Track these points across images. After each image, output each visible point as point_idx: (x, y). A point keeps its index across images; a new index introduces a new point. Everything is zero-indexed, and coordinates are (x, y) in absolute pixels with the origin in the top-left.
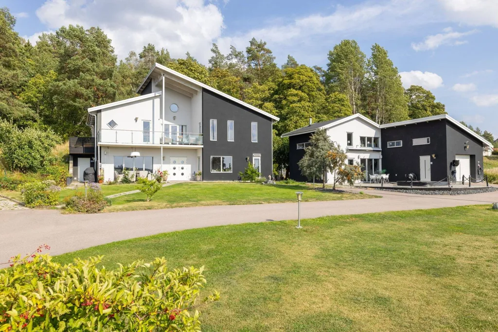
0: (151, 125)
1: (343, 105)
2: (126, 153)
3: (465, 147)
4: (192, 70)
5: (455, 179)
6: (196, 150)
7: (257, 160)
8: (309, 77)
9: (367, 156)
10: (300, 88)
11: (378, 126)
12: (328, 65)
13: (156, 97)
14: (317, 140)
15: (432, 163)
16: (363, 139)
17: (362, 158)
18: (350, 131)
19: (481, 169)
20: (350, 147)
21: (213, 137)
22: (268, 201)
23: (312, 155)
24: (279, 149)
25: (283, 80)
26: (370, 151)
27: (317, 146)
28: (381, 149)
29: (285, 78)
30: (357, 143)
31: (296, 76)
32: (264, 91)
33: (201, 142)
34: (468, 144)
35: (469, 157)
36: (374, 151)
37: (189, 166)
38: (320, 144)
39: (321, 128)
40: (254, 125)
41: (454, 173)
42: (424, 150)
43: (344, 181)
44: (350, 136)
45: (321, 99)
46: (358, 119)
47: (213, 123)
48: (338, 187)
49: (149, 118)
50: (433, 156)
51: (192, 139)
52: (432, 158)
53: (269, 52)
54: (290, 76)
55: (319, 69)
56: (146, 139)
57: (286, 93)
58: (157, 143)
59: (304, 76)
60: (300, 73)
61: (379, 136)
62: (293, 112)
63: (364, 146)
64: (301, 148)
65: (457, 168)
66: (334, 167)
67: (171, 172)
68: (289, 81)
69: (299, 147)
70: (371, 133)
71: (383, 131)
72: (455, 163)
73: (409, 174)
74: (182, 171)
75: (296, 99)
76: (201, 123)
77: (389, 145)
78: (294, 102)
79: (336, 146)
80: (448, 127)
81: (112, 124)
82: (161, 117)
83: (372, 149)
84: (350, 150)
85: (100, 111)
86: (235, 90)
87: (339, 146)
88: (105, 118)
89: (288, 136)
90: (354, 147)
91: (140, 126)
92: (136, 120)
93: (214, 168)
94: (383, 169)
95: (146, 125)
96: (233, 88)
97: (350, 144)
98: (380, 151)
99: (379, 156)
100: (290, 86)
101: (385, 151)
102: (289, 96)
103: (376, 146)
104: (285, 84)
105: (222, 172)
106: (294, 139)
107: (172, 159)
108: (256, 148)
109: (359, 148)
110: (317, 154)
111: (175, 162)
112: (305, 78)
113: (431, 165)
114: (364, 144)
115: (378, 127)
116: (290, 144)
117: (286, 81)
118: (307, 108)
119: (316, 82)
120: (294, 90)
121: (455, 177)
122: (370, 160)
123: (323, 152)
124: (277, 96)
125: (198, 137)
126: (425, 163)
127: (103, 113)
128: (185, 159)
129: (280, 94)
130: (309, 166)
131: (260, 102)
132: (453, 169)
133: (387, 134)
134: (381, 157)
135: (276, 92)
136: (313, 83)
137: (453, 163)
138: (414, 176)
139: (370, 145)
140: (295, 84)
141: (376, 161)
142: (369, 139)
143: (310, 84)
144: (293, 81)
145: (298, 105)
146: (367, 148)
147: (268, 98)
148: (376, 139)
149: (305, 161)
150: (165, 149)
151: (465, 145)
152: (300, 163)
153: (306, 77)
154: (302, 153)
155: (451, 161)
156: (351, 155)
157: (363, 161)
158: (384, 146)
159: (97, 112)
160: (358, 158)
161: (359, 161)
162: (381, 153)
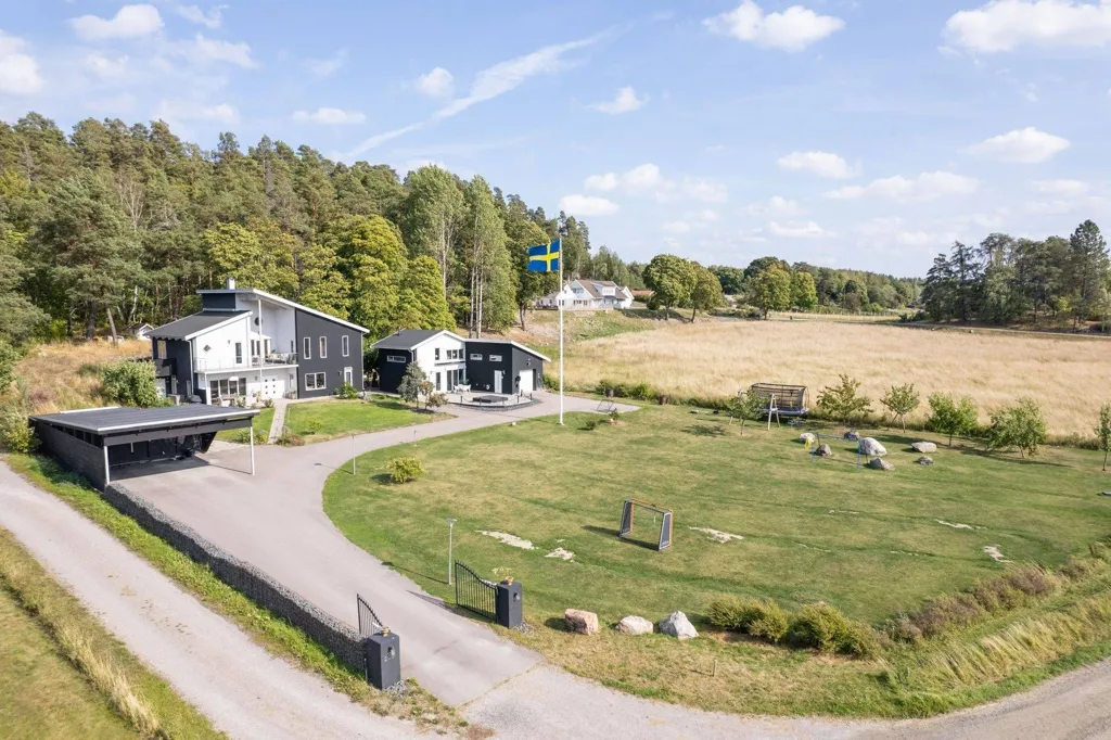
0: (243, 347)
2: (224, 377)
6: (287, 369)
7: (348, 373)
9: (452, 368)
10: (378, 255)
13: (247, 317)
14: (412, 370)
15: (502, 377)
16: (449, 352)
18: (438, 347)
19: (540, 379)
20: (438, 362)
21: (307, 355)
22: (387, 426)
23: (409, 383)
26: (455, 363)
27: (412, 376)
28: (465, 360)
30: (444, 357)
31: (371, 234)
33: (295, 361)
34: (530, 361)
35: (531, 371)
36: (459, 362)
37: (282, 384)
38: (414, 374)
39: (412, 349)
40: (346, 340)
41: (517, 386)
42: (498, 366)
44: (437, 351)
46: (446, 335)
47: (307, 341)
50: (503, 371)
51: (284, 357)
52: (502, 373)
54: (363, 234)
58: (251, 366)
61: (464, 349)
63: (451, 359)
64: (392, 360)
67: (264, 390)
68: (360, 241)
69: (389, 359)
70: (457, 346)
71: (467, 344)
73: (487, 384)
74: (274, 389)
75: (372, 270)
76: (294, 344)
77: (472, 358)
78: (370, 274)
80: (513, 348)
81: (207, 349)
82: (258, 343)
83: (457, 361)
84: (437, 364)
85: (195, 337)
88: (201, 344)
89: (377, 349)
90: (441, 360)
91: (233, 348)
92: (229, 342)
93: (309, 385)
94: (467, 379)
95: (238, 346)
97: (437, 359)
98: (464, 362)
99: (464, 366)
100: (363, 249)
101: (468, 362)
102: (362, 265)
103: (461, 357)
104: (355, 245)
105: (316, 388)
106: (384, 352)
107: (264, 378)
108: (347, 363)
109: (446, 361)
110: (412, 382)
111: (267, 381)
113: (502, 379)
114: (451, 357)
115: (463, 341)
116: (379, 354)
120: (370, 258)
122: (455, 371)
123: (417, 381)
125: (291, 356)
126: (498, 376)
127: (198, 340)
128: (277, 379)
130: (407, 393)
132: (517, 382)
133: (471, 348)
134: (465, 368)
138: (489, 387)
139: (456, 357)
140: (370, 248)
141: (461, 372)
142: (455, 352)
143: (390, 248)
144: (366, 242)
145: (376, 278)
146: (453, 360)
147: (336, 266)
148: (461, 351)
149: (404, 387)
150: (263, 370)
151: (528, 363)
156: (439, 369)
157: (449, 372)
158: (468, 357)
159: (191, 340)
160: (445, 370)
161: (446, 373)
162: (465, 364)
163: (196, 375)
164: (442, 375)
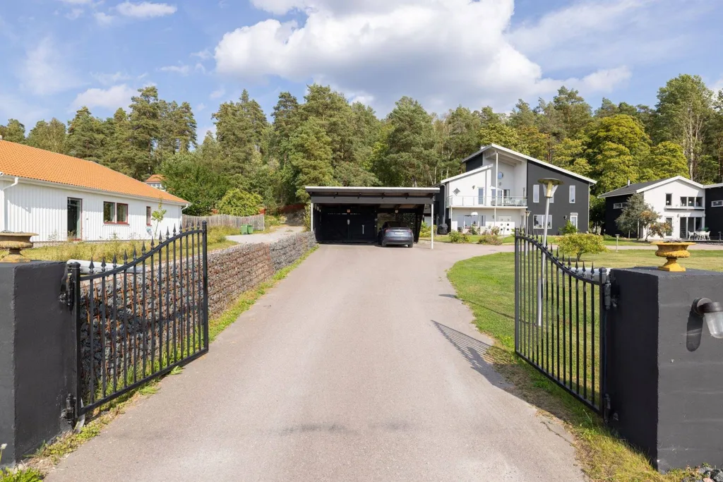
0: (484, 191)
1: (674, 156)
2: (467, 213)
4: (502, 134)
6: (519, 210)
7: (574, 218)
8: (630, 128)
9: (687, 215)
10: (620, 141)
11: (701, 186)
13: (488, 169)
14: (633, 203)
16: (683, 200)
17: (682, 216)
18: (669, 192)
20: (669, 207)
21: (536, 200)
23: (628, 215)
24: (595, 208)
25: (598, 132)
26: (690, 210)
27: (633, 208)
28: (704, 208)
29: (601, 130)
30: (676, 203)
31: (615, 127)
32: (576, 147)
33: (525, 204)
36: (695, 209)
37: (514, 223)
38: (636, 206)
39: (638, 191)
40: (572, 189)
43: (654, 234)
44: (669, 197)
45: (646, 150)
46: (679, 181)
47: (536, 188)
48: (649, 238)
49: (482, 185)
51: (517, 202)
53: (581, 99)
54: (607, 128)
56: (481, 202)
57: (602, 147)
58: (489, 205)
59: (624, 128)
60: (619, 124)
61: (703, 195)
62: (611, 167)
63: (685, 205)
64: (618, 207)
66: (647, 224)
67: (499, 227)
68: (605, 133)
69: (615, 207)
70: (695, 193)
71: (707, 190)
74: (508, 227)
75: (614, 153)
76: (526, 189)
78: (612, 157)
79: (650, 207)
81: (457, 191)
84: (668, 209)
85: (448, 182)
86: (543, 147)
87: (652, 208)
88: (452, 187)
89: (604, 198)
90: (673, 206)
91: (476, 192)
92: (473, 187)
94: (705, 227)
95: (481, 191)
96: (541, 146)
97: (669, 204)
98: (703, 210)
99: (702, 215)
100: (606, 138)
101: (709, 210)
102: (606, 150)
103: (699, 205)
104: (600, 137)
105: (542, 228)
106: (611, 200)
107: (500, 217)
108: (573, 208)
109: (678, 207)
111: (502, 220)
112: (626, 130)
114: (685, 203)
115: (702, 188)
116: (606, 203)
117: (602, 134)
118: (627, 162)
120: (613, 144)
122: (691, 219)
123: (637, 212)
124: (590, 151)
125: (522, 199)
127: (450, 183)
128: (510, 217)
129: (593, 148)
130: (625, 224)
131: (570, 159)
133: (712, 195)
134: (704, 215)
135: (590, 145)
139: (692, 205)
140: (613, 137)
141: (699, 219)
142: (691, 199)
143: (632, 136)
144: (610, 133)
145: (617, 160)
146: (688, 207)
147: (581, 153)
148: (699, 199)
149: (622, 219)
150: (497, 209)
152: (617, 221)
153: (627, 128)
154: (619, 212)
156: (670, 214)
157: (683, 220)
158: (708, 204)
159: (446, 183)
160: (678, 216)
161: (679, 220)
162: (704, 212)
163: (448, 210)
164: (673, 221)
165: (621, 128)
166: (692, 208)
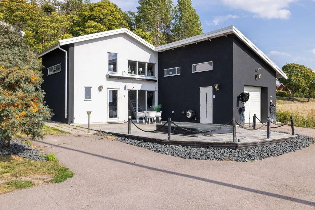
3: (256, 76)
5: (244, 119)
8: (111, 11)
9: (137, 87)
10: (100, 20)
11: (153, 47)
12: (138, 8)
15: (214, 97)
16: (132, 64)
17: (131, 88)
19: (273, 105)
20: (113, 74)
26: (141, 80)
28: (157, 79)
29: (87, 10)
30: (123, 69)
31: (98, 9)
32: (62, 21)
34: (260, 72)
35: (259, 90)
36: (147, 80)
42: (205, 79)
46: (125, 35)
50: (216, 86)
52: (214, 90)
54: (92, 9)
55: (132, 14)
59: (105, 10)
60: (102, 7)
61: (155, 61)
63: (135, 73)
65: (246, 104)
68: (90, 13)
70: (145, 57)
71: (160, 55)
72: (244, 97)
73: (187, 111)
75: (93, 30)
77: (167, 75)
80: (235, 46)
83: (145, 78)
84: (112, 77)
90: (119, 73)
94: (159, 104)
97: (115, 69)
98: (155, 81)
99: (154, 87)
100: (90, 18)
101: (162, 81)
102: (87, 27)
103: (151, 74)
104: (86, 16)
109: (126, 75)
112: (106, 12)
113: (213, 99)
114: (135, 70)
115: (154, 50)
119: (118, 17)
120: (93, 22)
121: (243, 116)
122: (142, 93)
124: (77, 28)
126: (207, 96)
132: (240, 106)
134: (157, 88)
135: (78, 25)
136: (114, 17)
137: (242, 97)
138: (192, 114)
139: (143, 73)
140: (95, 16)
141: (151, 93)
142: (142, 65)
143: (111, 18)
144: (93, 13)
146: (137, 76)
148: (151, 67)
151: (256, 74)
153: (108, 10)
155: (239, 94)
156: (115, 85)
157: (132, 94)
158: (160, 74)
160: (125, 89)
161: (126, 93)
162: (157, 83)
164: (119, 95)
165: (102, 9)
166: (143, 77)
